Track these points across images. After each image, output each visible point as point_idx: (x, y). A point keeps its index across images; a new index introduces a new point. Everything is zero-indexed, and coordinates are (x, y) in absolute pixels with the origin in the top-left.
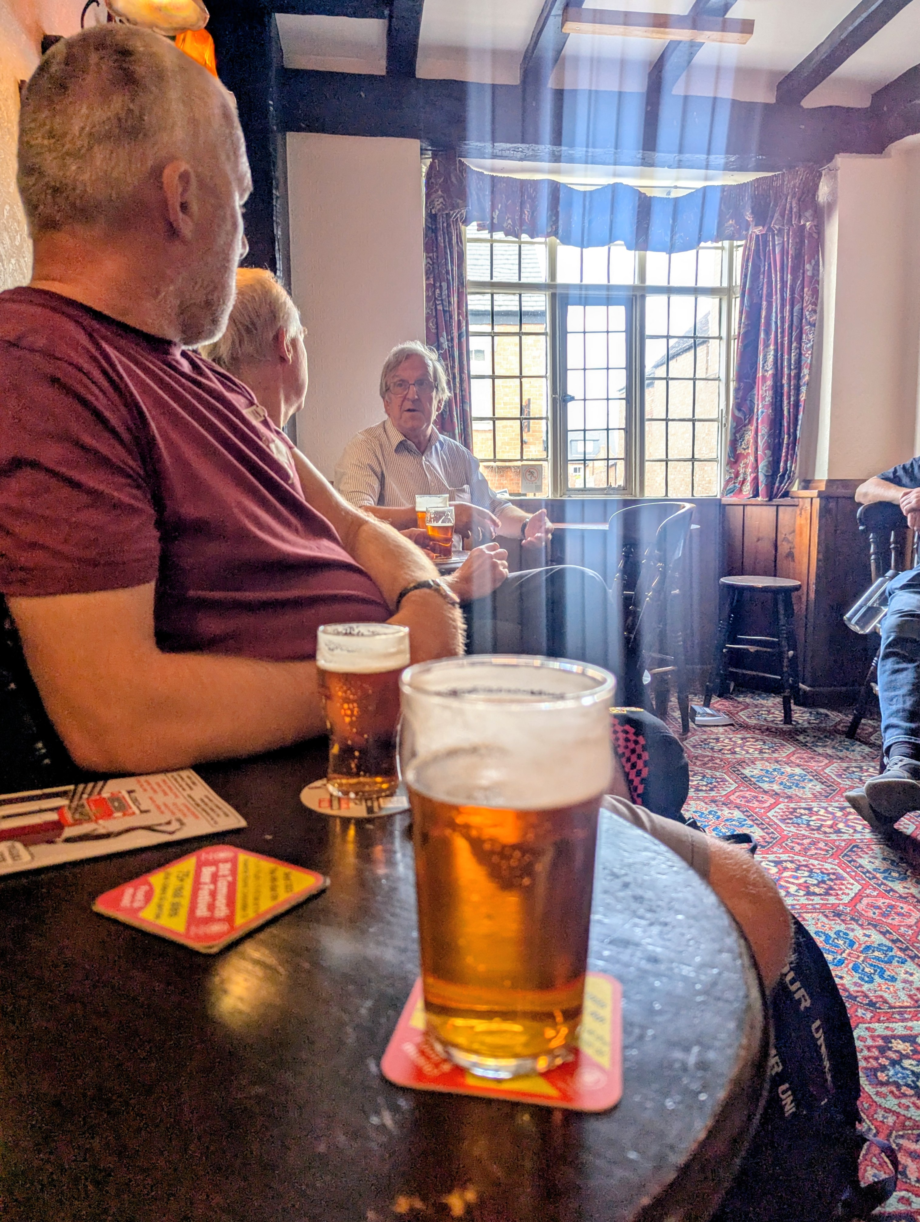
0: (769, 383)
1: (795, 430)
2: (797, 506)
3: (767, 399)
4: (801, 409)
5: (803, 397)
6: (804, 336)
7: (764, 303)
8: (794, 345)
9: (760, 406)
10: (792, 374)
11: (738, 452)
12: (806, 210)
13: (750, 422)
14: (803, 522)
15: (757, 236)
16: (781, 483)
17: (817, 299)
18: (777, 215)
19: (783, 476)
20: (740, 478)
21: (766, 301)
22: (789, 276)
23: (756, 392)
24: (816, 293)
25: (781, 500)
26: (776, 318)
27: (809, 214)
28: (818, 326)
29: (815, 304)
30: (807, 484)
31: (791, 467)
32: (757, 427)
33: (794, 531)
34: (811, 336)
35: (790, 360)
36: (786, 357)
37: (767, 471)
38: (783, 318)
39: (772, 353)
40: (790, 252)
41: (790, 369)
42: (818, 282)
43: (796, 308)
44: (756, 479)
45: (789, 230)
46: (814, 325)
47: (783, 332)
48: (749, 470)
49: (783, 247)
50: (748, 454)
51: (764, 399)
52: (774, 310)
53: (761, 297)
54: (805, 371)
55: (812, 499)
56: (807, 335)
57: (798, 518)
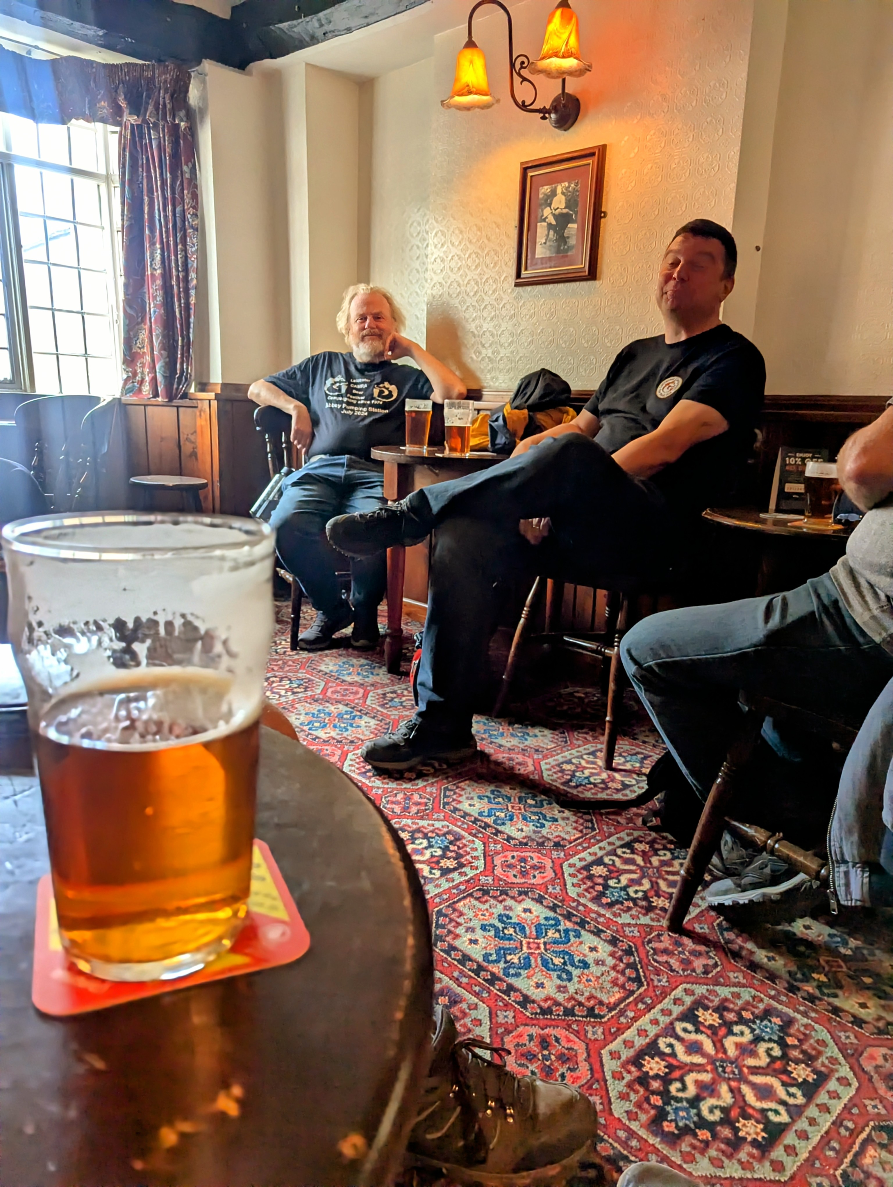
0: (159, 282)
1: (188, 333)
2: (196, 407)
3: (158, 299)
4: (192, 312)
5: (193, 300)
6: (188, 239)
7: (146, 199)
8: (180, 247)
9: (152, 306)
10: (181, 277)
11: (134, 351)
12: (180, 110)
13: (143, 320)
14: (203, 423)
15: (132, 125)
16: (179, 384)
17: (197, 203)
18: (151, 108)
19: (180, 378)
20: (139, 378)
21: (148, 196)
22: (168, 175)
23: (146, 290)
24: (195, 197)
25: (180, 401)
26: (160, 216)
27: (182, 113)
28: (200, 230)
29: (195, 208)
30: (203, 387)
31: (187, 369)
32: (151, 326)
33: (195, 432)
34: (195, 240)
35: (177, 261)
36: (173, 258)
37: (165, 372)
38: (166, 217)
39: (159, 251)
40: (168, 150)
41: (178, 270)
42: (196, 186)
43: (178, 209)
44: (154, 379)
45: (164, 126)
46: (197, 230)
47: (167, 232)
48: (147, 370)
49: (160, 142)
50: (144, 353)
51: (155, 298)
52: (156, 207)
53: (142, 192)
54: (193, 275)
55: (210, 401)
56: (191, 239)
57: (198, 419)
